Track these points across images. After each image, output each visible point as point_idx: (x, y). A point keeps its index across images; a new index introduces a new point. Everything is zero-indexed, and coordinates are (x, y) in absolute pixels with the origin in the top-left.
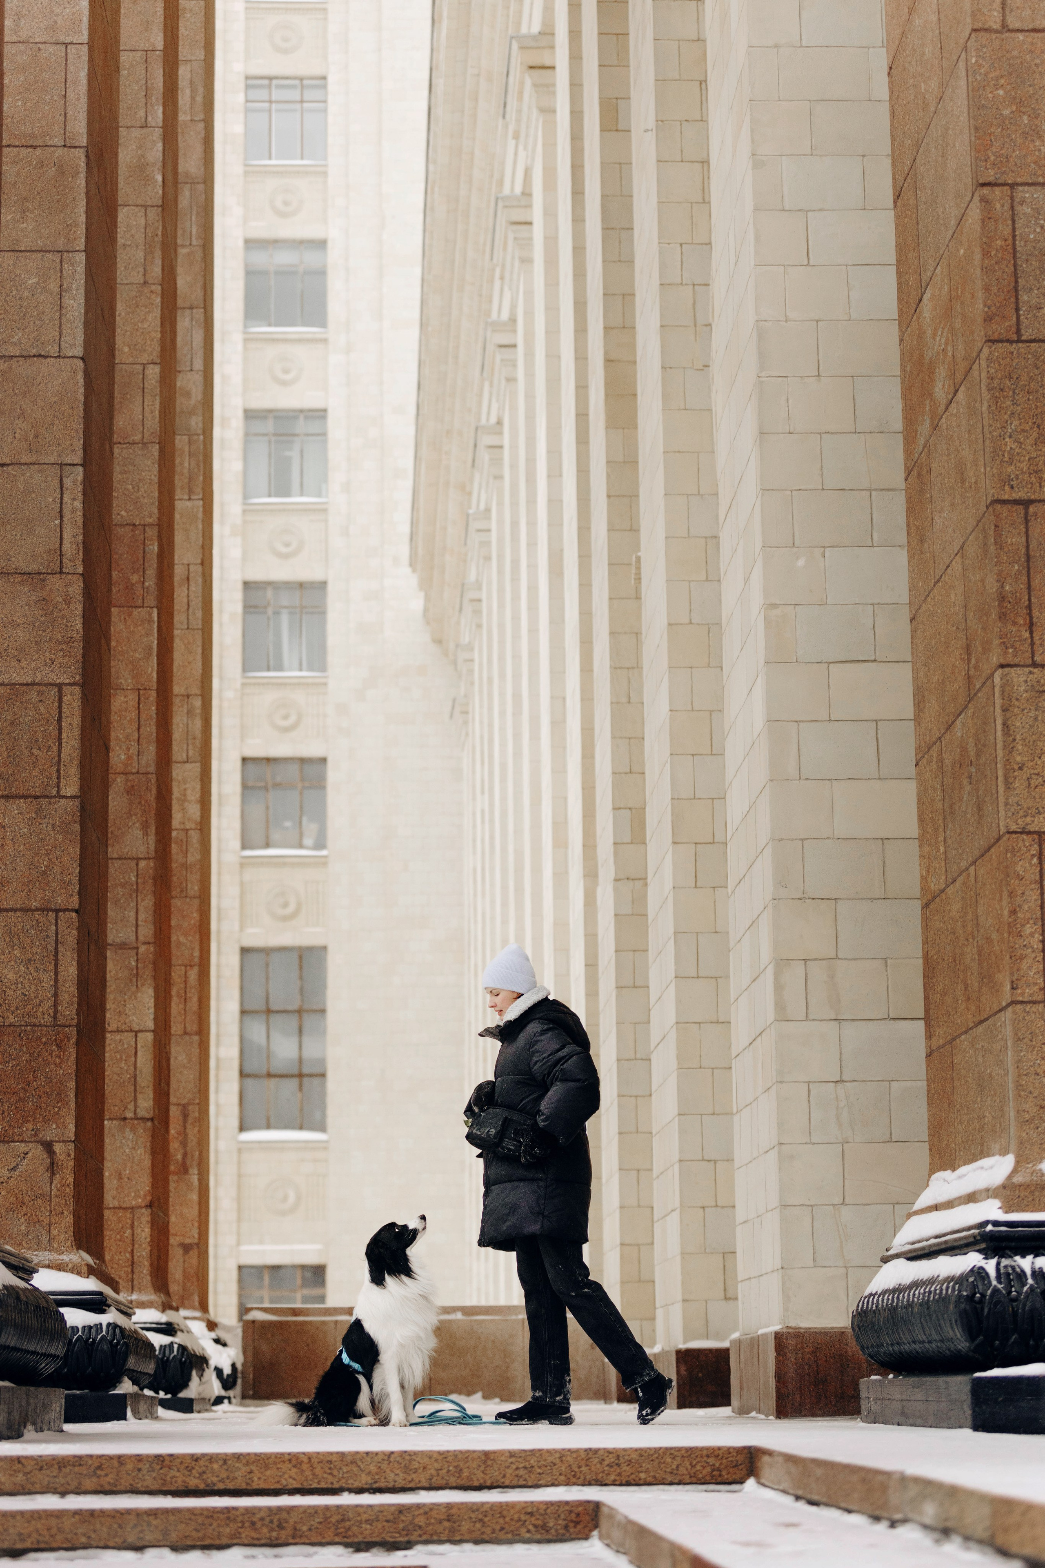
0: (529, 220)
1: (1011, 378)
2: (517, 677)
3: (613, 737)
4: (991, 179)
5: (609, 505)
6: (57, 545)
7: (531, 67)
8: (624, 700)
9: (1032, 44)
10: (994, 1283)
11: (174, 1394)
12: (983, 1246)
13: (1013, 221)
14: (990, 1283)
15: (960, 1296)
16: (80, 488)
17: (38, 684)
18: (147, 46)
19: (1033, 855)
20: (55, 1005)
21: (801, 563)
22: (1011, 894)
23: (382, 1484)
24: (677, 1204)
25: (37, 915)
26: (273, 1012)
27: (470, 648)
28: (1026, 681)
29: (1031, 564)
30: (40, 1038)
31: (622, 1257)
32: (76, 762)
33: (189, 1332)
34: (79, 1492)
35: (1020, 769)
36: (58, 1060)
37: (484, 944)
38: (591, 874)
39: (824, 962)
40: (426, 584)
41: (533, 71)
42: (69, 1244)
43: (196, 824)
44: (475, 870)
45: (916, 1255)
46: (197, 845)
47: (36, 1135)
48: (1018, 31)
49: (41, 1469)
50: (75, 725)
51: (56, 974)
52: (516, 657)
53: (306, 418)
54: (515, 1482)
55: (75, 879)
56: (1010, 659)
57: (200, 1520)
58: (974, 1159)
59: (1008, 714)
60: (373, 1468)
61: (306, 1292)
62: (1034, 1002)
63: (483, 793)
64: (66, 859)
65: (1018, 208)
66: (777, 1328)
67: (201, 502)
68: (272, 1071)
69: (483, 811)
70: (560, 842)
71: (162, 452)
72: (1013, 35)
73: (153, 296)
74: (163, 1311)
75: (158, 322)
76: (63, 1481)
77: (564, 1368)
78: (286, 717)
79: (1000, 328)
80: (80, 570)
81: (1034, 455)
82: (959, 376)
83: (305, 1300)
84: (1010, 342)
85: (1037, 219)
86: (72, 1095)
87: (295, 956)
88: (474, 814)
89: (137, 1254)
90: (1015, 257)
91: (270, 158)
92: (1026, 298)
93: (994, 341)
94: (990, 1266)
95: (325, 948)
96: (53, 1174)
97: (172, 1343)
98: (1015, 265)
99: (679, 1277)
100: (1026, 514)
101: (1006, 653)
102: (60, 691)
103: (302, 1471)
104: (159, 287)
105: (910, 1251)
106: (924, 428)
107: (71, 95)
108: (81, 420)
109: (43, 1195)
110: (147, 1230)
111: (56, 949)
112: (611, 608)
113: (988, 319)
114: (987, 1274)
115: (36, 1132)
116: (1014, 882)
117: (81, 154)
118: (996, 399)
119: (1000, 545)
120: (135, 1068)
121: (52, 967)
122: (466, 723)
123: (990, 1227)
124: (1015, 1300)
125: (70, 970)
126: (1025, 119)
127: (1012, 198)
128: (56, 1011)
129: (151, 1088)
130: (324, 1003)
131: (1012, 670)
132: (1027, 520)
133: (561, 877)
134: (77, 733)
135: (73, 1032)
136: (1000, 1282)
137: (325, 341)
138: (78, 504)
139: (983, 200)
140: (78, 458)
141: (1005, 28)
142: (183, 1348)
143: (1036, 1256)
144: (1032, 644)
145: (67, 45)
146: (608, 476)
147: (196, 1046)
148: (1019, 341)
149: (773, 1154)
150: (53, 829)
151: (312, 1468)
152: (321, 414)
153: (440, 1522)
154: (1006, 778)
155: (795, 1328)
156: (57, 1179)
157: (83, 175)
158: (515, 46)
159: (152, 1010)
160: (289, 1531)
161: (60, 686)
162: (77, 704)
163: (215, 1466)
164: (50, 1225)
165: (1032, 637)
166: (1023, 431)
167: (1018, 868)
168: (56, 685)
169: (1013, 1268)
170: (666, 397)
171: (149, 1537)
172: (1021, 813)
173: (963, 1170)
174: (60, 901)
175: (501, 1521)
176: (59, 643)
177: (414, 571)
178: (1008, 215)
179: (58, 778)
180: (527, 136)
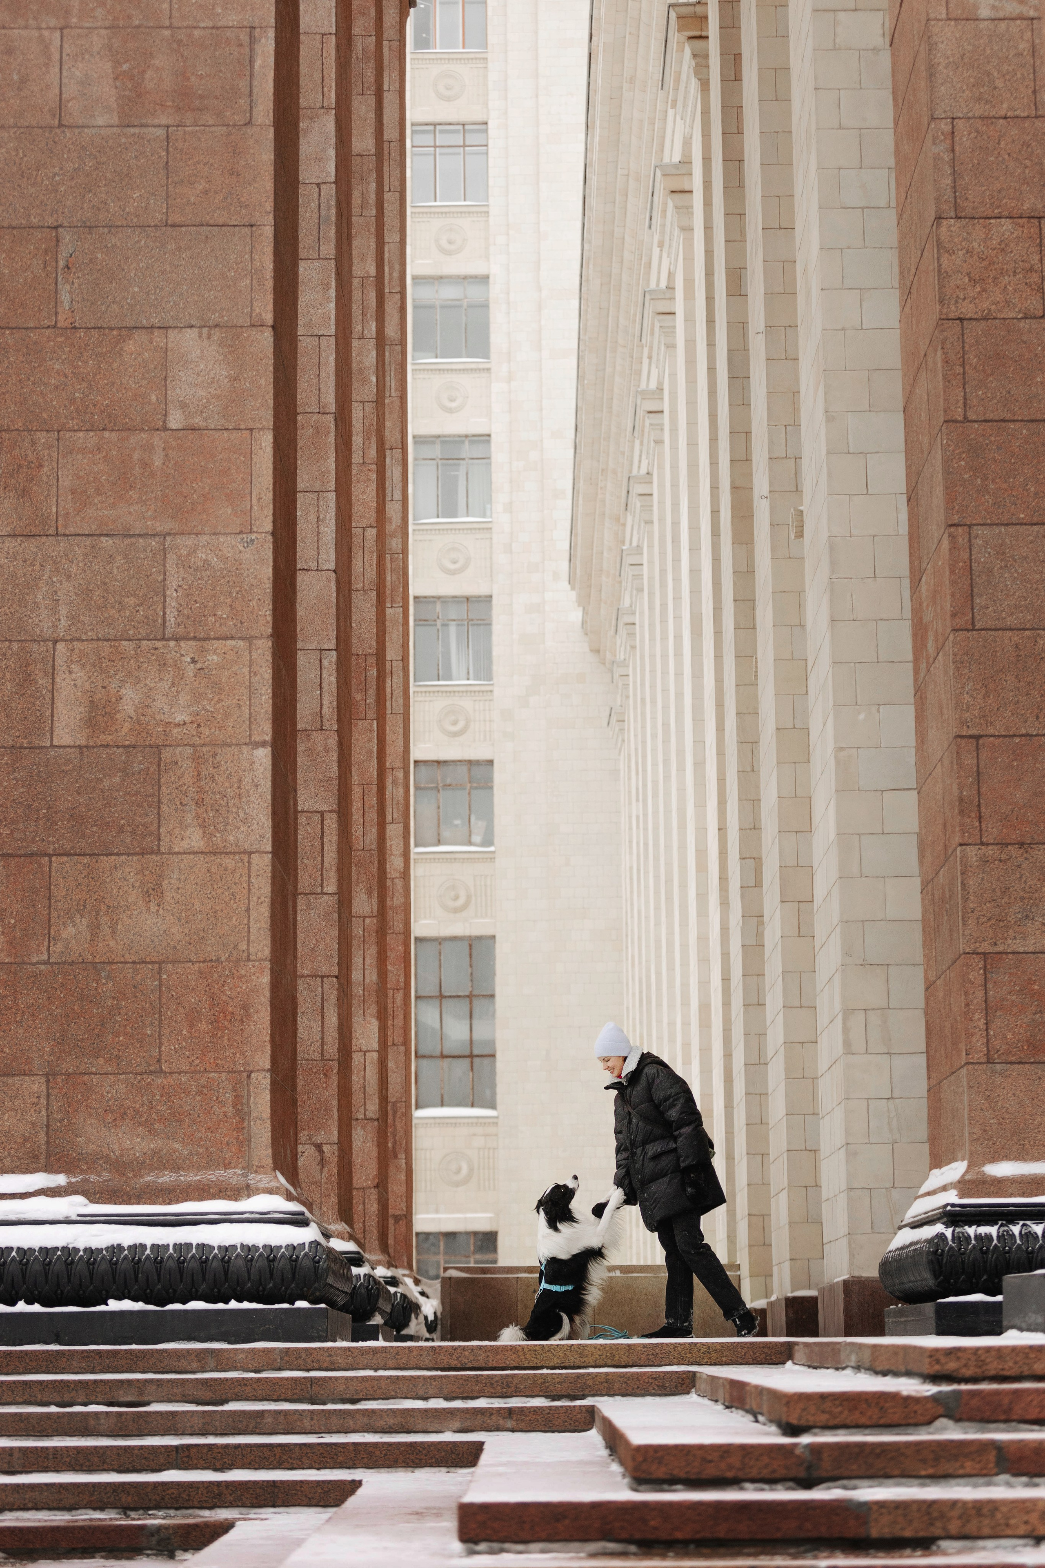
0: (673, 311)
1: (968, 655)
2: (666, 708)
3: (740, 800)
4: (956, 521)
5: (735, 607)
6: (319, 709)
7: (672, 192)
8: (749, 768)
9: (984, 430)
10: (950, 1243)
11: (398, 1331)
12: (945, 1219)
13: (970, 549)
14: (948, 1243)
15: (929, 1251)
16: (334, 667)
17: (306, 812)
18: (363, 274)
19: (980, 968)
20: (322, 1045)
21: (862, 717)
22: (966, 993)
23: (567, 1364)
24: (786, 1185)
25: (308, 980)
26: (446, 997)
27: (624, 664)
28: (976, 855)
29: (981, 778)
30: (311, 1069)
31: (750, 1225)
32: (335, 868)
33: (406, 1284)
34: (385, 1369)
35: (972, 912)
36: (325, 1085)
37: (639, 938)
38: (724, 903)
39: (879, 1011)
40: (584, 601)
41: (675, 195)
42: (335, 1217)
43: (401, 873)
44: (631, 868)
45: (916, 1225)
46: (401, 891)
47: (310, 1139)
48: (974, 421)
49: (362, 1355)
50: (333, 842)
51: (323, 1023)
52: (665, 690)
53: (471, 442)
54: (647, 1363)
55: (335, 954)
56: (966, 840)
57: (461, 1382)
58: (949, 1163)
59: (965, 876)
60: (561, 1354)
61: (478, 1256)
62: (981, 1063)
63: (638, 800)
64: (328, 939)
65: (973, 541)
66: (846, 1277)
67: (401, 609)
68: (445, 1053)
69: (638, 817)
70: (702, 867)
71: (378, 596)
72: (971, 424)
73: (370, 473)
74: (388, 1268)
75: (375, 493)
76: (376, 1362)
77: (689, 1304)
78: (455, 723)
79: (960, 622)
80: (335, 727)
81: (983, 705)
82: (940, 646)
83: (476, 1262)
84: (968, 630)
85: (986, 548)
86: (335, 1110)
87: (466, 944)
88: (630, 817)
89: (367, 1224)
90: (971, 574)
91: (435, 201)
92: (978, 601)
93: (957, 630)
94: (948, 1233)
95: (493, 937)
96: (323, 1167)
97: (396, 1292)
98: (971, 579)
99: (788, 1241)
100: (977, 744)
101: (963, 836)
102: (322, 816)
103: (519, 1356)
104: (375, 466)
105: (912, 1223)
106: (923, 666)
107: (323, 375)
108: (334, 617)
109: (316, 1182)
110: (375, 1206)
111: (322, 1004)
112: (737, 692)
113: (954, 615)
114: (946, 1237)
115: (310, 1137)
116: (968, 986)
117: (331, 418)
118: (957, 669)
119: (960, 766)
120: (365, 1080)
121: (320, 1017)
122: (622, 730)
123: (949, 1208)
124: (963, 1254)
125: (332, 1020)
126: (979, 481)
127: (970, 534)
128: (323, 1049)
129: (377, 1096)
130: (494, 990)
131: (967, 847)
132: (978, 749)
133: (702, 897)
134: (335, 846)
135: (335, 1065)
136: (954, 1243)
137: (488, 370)
138: (333, 679)
139: (951, 535)
140: (332, 645)
141: (966, 419)
142: (404, 1296)
143: (978, 1226)
144: (981, 830)
145: (319, 337)
146: (735, 584)
147: (402, 1055)
148: (973, 630)
149: (843, 1150)
150: (319, 917)
151: (525, 1354)
152: (485, 438)
153: (602, 1383)
154: (963, 918)
155: (858, 1277)
156: (326, 1170)
157: (333, 434)
158: (658, 173)
159: (377, 1035)
160: (513, 1389)
161: (322, 813)
162: (334, 826)
163: (467, 1353)
164: (321, 1204)
165: (980, 826)
166: (975, 689)
167: (971, 977)
168: (319, 812)
169: (963, 1233)
170: (773, 549)
171: (431, 1392)
172: (973, 941)
173: (945, 1169)
174: (325, 970)
175: (638, 1383)
176: (320, 781)
177: (573, 589)
178: (967, 545)
179: (322, 880)
180: (670, 246)
